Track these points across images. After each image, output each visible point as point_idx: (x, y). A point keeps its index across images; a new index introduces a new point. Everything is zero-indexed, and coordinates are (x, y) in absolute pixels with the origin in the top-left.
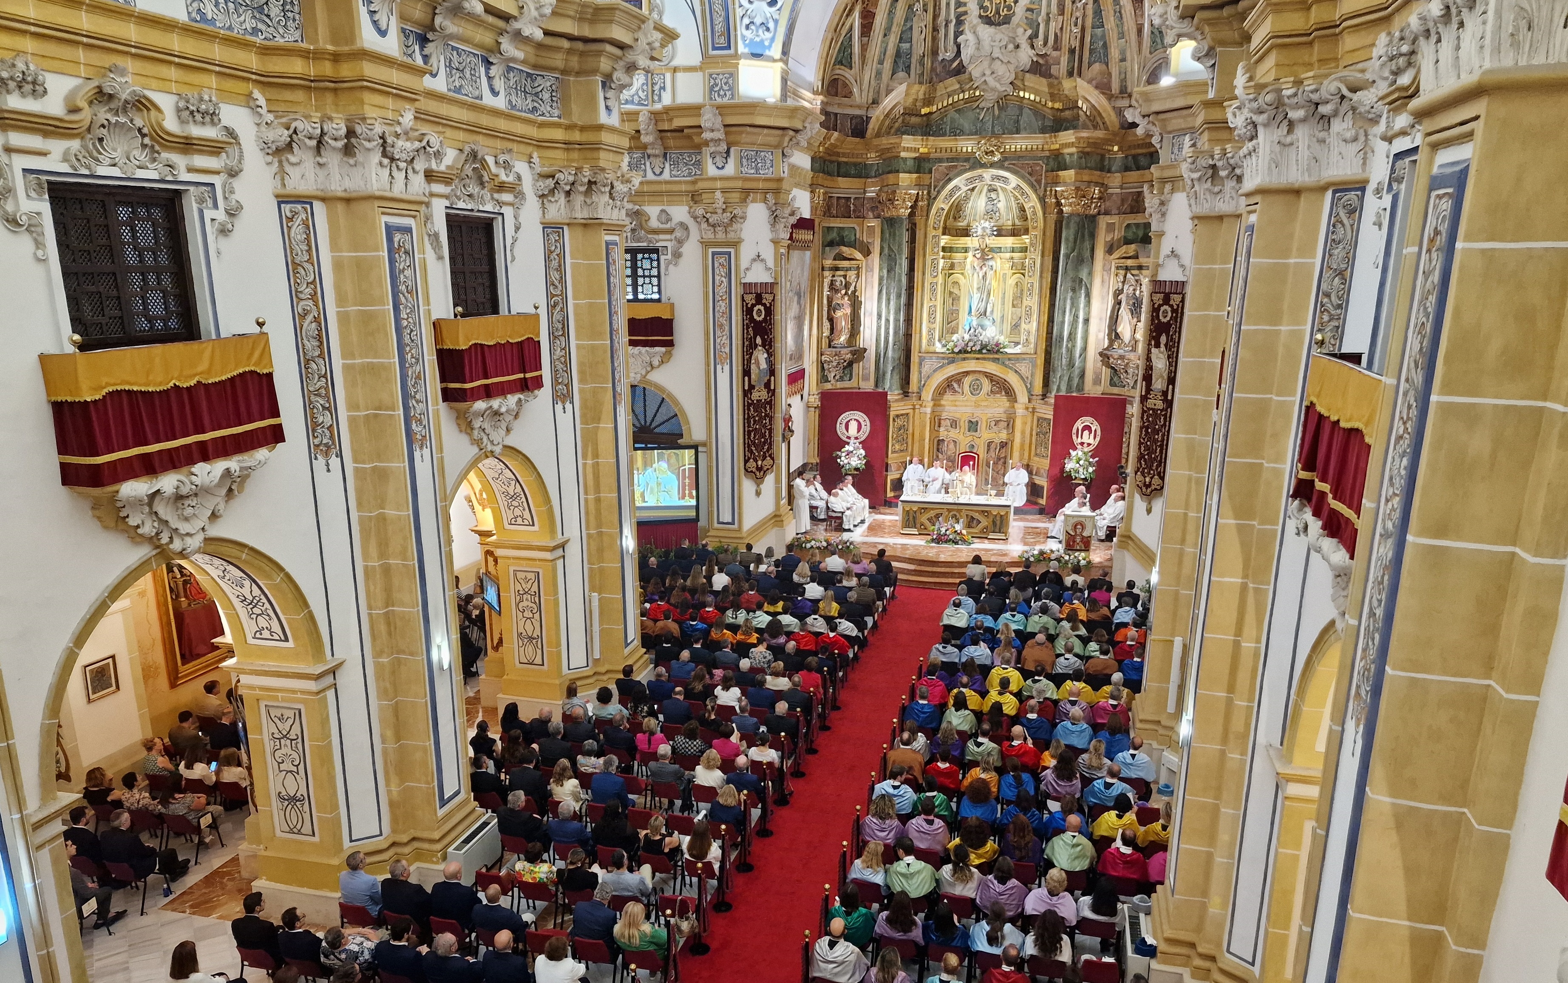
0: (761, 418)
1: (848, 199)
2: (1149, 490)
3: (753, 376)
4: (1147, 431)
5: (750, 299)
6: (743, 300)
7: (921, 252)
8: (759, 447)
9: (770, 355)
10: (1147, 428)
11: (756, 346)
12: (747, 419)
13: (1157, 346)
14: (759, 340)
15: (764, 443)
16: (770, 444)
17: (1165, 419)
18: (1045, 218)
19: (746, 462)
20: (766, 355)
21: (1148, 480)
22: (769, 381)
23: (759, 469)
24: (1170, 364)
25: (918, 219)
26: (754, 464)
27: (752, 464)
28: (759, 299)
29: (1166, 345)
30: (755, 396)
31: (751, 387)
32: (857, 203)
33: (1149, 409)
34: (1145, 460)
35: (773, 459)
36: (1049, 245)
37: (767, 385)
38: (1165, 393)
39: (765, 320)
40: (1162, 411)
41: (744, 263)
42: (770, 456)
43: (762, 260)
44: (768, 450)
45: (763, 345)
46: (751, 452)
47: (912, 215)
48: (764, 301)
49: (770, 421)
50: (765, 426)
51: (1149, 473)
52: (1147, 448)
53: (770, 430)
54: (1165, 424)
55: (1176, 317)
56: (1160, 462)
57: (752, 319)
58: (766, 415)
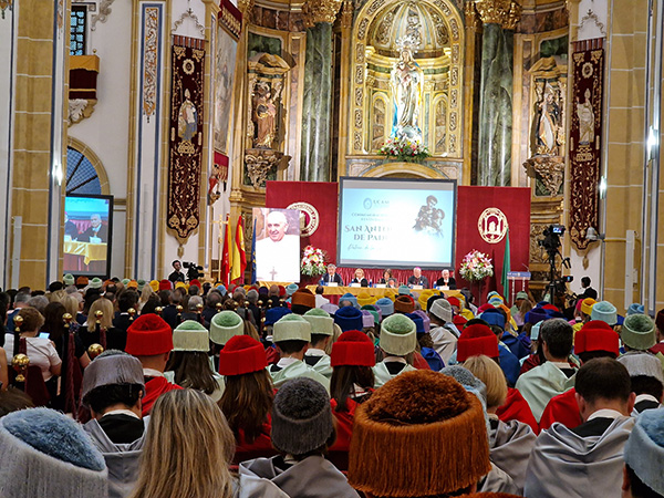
0: (186, 172)
1: (273, 12)
2: (585, 243)
3: (180, 129)
5: (180, 52)
6: (173, 51)
7: (347, 59)
8: (184, 203)
9: (198, 110)
10: (578, 181)
11: (185, 98)
12: (172, 172)
13: (582, 101)
14: (187, 93)
15: (189, 199)
16: (195, 202)
17: (595, 170)
18: (465, 30)
19: (169, 216)
20: (194, 110)
21: (582, 232)
23: (183, 227)
24: (596, 116)
25: (343, 27)
26: (178, 220)
28: (189, 53)
29: (590, 99)
30: (182, 149)
31: (178, 140)
32: (282, 16)
33: (578, 163)
34: (578, 214)
35: (197, 218)
36: (471, 55)
39: (194, 75)
41: (175, 18)
42: (195, 214)
43: (193, 17)
44: (193, 208)
45: (192, 100)
46: (176, 207)
47: (337, 23)
48: (194, 56)
49: (196, 177)
50: (190, 182)
51: (583, 226)
53: (196, 187)
54: (595, 175)
55: (598, 71)
56: (593, 211)
57: (181, 72)
58: (192, 171)
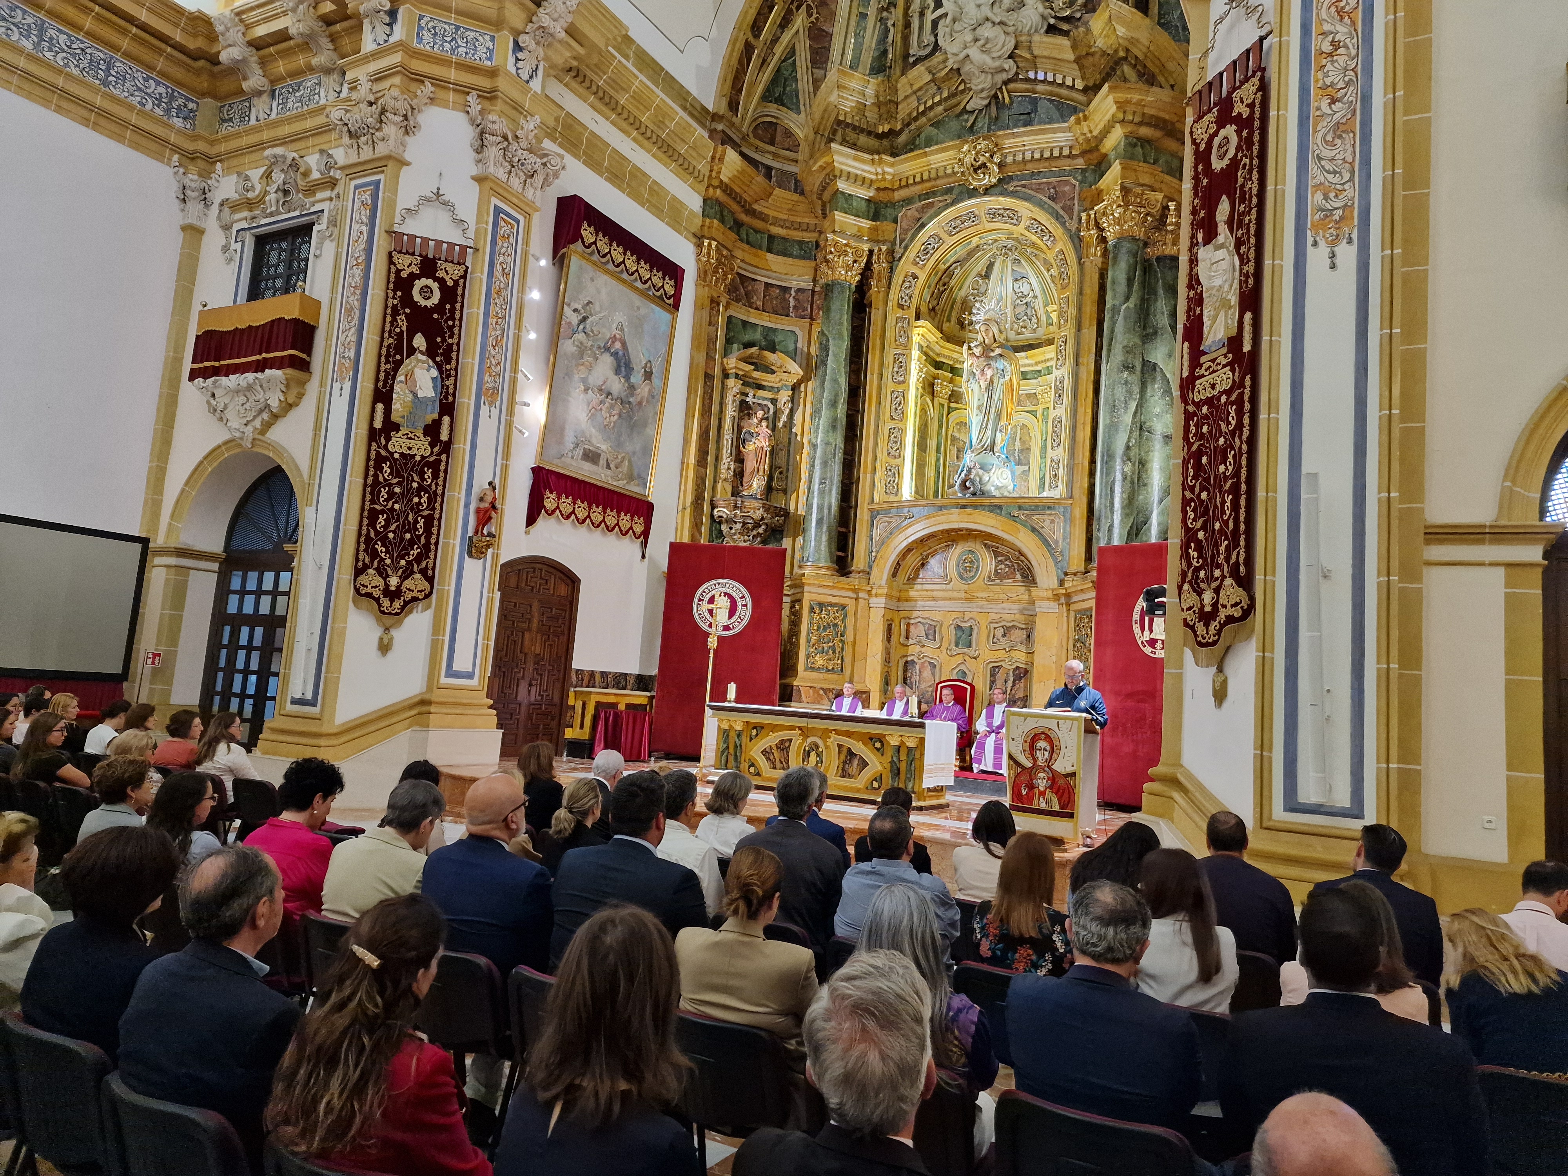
0: (408, 493)
1: (786, 290)
2: (1214, 625)
3: (396, 406)
4: (1198, 467)
5: (407, 265)
6: (391, 262)
7: (878, 342)
11: (412, 351)
13: (1210, 236)
14: (419, 341)
15: (412, 543)
16: (427, 547)
17: (1240, 413)
18: (1081, 264)
19: (359, 572)
20: (434, 373)
21: (1208, 597)
22: (437, 424)
23: (393, 595)
26: (379, 581)
27: (371, 579)
28: (428, 267)
29: (1230, 223)
30: (398, 444)
31: (390, 427)
33: (1198, 405)
34: (1199, 548)
35: (431, 580)
36: (1090, 309)
37: (432, 430)
38: (1234, 343)
39: (439, 308)
40: (1228, 393)
42: (423, 572)
43: (445, 204)
44: (419, 559)
45: (431, 352)
46: (374, 554)
48: (440, 274)
49: (431, 501)
50: (417, 507)
51: (1210, 578)
52: (1203, 510)
53: (429, 521)
55: (1249, 142)
57: (407, 299)
58: (421, 488)
